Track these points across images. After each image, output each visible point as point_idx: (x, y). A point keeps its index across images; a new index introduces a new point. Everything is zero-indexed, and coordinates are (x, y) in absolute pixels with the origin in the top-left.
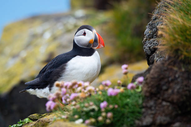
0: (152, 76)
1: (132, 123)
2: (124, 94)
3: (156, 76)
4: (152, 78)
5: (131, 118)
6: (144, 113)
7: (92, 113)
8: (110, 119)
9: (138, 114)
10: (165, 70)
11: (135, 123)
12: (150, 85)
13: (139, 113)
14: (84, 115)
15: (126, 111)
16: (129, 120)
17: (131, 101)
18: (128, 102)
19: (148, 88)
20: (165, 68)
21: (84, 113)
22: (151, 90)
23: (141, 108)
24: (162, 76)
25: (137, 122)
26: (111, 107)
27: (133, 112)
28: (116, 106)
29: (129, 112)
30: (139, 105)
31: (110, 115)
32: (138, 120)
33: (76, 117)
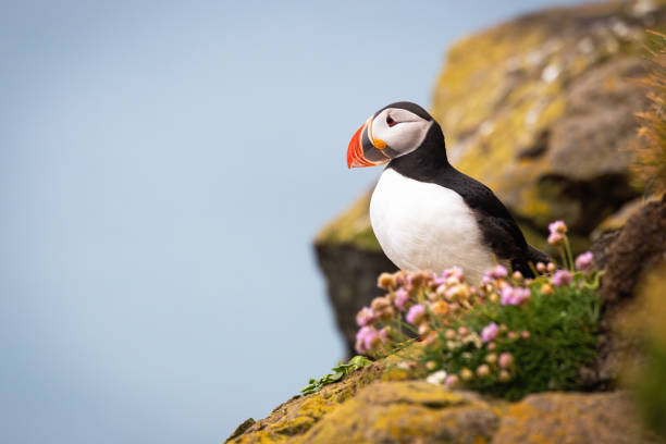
0: (621, 249)
1: (572, 374)
2: (552, 299)
3: (631, 247)
4: (623, 254)
5: (568, 363)
6: (603, 345)
7: (467, 355)
8: (508, 370)
9: (588, 351)
10: (654, 232)
11: (579, 376)
12: (617, 272)
13: (591, 346)
14: (448, 361)
15: (554, 343)
16: (563, 367)
17: (569, 318)
18: (562, 319)
19: (614, 279)
20: (654, 227)
21: (449, 355)
22: (619, 285)
23: (595, 334)
24: (645, 247)
25: (584, 371)
26: (513, 336)
27: (573, 347)
28: (526, 334)
29: (563, 347)
30: (590, 326)
31: (505, 359)
32: (588, 365)
33: (430, 365)
